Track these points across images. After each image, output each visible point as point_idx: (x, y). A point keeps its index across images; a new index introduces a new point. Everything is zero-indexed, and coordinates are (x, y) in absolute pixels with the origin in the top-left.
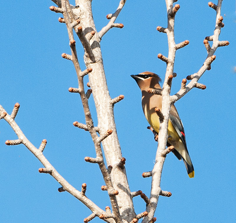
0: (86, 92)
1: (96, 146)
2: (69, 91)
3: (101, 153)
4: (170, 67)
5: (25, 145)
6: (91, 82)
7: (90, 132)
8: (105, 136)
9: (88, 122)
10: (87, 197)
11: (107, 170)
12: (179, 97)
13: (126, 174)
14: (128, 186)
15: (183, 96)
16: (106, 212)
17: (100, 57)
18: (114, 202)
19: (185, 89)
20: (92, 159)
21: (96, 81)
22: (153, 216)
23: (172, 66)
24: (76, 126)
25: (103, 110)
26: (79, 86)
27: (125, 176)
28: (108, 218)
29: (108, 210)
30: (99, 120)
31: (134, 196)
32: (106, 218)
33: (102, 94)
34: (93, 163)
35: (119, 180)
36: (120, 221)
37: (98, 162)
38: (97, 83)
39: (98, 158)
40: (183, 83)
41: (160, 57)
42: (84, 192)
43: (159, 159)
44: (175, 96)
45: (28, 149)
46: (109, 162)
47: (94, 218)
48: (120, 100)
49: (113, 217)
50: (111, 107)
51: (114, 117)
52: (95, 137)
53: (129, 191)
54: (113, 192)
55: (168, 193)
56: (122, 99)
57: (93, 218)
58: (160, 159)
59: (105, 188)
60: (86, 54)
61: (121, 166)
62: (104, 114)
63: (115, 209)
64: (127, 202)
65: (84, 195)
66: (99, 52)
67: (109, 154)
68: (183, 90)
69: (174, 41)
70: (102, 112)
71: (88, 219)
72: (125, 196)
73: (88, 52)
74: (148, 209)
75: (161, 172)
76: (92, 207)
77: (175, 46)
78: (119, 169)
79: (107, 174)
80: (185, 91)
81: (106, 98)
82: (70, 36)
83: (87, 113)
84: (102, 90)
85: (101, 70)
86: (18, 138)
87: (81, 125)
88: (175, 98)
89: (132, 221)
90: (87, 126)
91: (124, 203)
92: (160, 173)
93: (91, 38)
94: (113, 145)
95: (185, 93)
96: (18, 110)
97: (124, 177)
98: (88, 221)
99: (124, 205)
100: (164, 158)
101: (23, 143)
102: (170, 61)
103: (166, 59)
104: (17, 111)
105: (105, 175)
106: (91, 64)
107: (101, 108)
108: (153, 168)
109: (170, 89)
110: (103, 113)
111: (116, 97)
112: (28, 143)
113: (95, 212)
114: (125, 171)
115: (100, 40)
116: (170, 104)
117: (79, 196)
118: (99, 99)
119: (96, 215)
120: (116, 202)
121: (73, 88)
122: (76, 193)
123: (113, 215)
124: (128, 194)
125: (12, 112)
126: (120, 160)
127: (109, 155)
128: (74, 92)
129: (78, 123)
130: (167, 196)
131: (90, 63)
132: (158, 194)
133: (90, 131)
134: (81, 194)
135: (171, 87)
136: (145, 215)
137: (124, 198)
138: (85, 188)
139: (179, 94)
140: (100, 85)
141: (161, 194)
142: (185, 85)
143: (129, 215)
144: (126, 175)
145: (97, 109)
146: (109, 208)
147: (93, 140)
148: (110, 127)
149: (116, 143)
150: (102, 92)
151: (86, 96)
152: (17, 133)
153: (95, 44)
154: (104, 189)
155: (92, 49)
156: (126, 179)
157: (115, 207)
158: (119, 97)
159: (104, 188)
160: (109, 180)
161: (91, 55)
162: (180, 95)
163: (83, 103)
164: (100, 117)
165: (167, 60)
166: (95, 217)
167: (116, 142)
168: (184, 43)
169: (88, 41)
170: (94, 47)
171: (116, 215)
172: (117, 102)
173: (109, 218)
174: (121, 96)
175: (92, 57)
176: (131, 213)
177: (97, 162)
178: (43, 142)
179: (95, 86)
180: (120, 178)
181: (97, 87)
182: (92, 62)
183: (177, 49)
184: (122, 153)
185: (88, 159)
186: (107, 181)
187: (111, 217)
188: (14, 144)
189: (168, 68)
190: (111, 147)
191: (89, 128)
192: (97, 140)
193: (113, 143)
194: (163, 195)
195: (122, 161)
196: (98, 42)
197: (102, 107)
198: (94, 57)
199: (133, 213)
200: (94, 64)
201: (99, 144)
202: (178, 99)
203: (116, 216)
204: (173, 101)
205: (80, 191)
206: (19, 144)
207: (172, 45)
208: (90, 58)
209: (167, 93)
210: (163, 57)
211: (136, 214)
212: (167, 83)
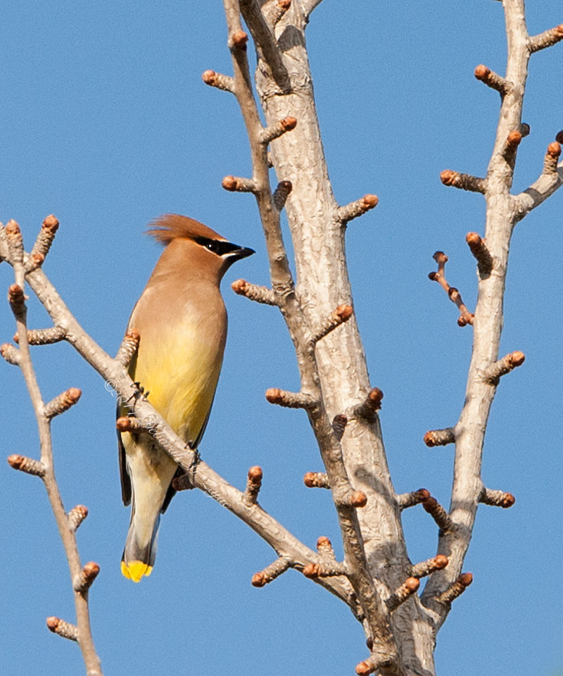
0: (273, 189)
1: (301, 355)
2: (225, 187)
3: (316, 377)
4: (511, 105)
5: (74, 345)
6: (278, 152)
7: (283, 313)
8: (330, 324)
9: (278, 281)
10: (262, 509)
11: (332, 430)
12: (539, 199)
13: (382, 439)
14: (388, 476)
15: (550, 195)
16: (321, 555)
17: (306, 75)
18: (350, 527)
19: (557, 174)
20: (288, 395)
21: (292, 148)
22: (459, 566)
23: (517, 104)
24: (241, 292)
25: (313, 240)
26: (255, 173)
27: (380, 445)
28: (331, 574)
29: (324, 548)
30: (302, 270)
31: (405, 506)
32: (324, 575)
33: (309, 190)
34: (290, 407)
35: (362, 457)
36: (366, 586)
37: (308, 405)
38: (297, 156)
39: (306, 393)
40: (550, 156)
41: (481, 74)
42: (254, 493)
43: (478, 390)
44: (526, 195)
45: (84, 356)
46: (331, 401)
47: (282, 571)
48: (365, 210)
49: (344, 574)
50: (338, 232)
51: (345, 263)
52: (299, 327)
53: (390, 491)
54: (350, 497)
55: (506, 495)
56: (372, 206)
57: (279, 574)
58: (480, 390)
59: (316, 480)
60: (263, 65)
61: (368, 414)
62: (315, 253)
63: (354, 548)
64: (386, 525)
65: (254, 501)
66: (301, 60)
67: (331, 375)
68: (549, 176)
69: (524, 27)
70: (311, 246)
71: (266, 577)
72: (379, 507)
73: (268, 61)
74: (444, 547)
75: (484, 432)
76: (278, 538)
77: (527, 42)
78: (361, 423)
79: (332, 441)
80: (555, 181)
81: (322, 202)
82: (231, 19)
83: (277, 255)
84: (311, 177)
85: (306, 117)
86: (51, 325)
87: (256, 290)
88: (525, 201)
89: (404, 585)
90: (275, 293)
91: (374, 529)
92: (479, 435)
93: (279, 19)
94: (345, 350)
95: (555, 186)
96: (53, 237)
97: (376, 447)
98: (264, 581)
99: (377, 534)
100: (493, 387)
101: (67, 340)
102: (513, 88)
103: (501, 80)
104: (51, 240)
105: (324, 443)
106: (277, 97)
107: (307, 233)
108: (458, 418)
109: (512, 173)
110: (312, 250)
111: (353, 202)
112: (83, 337)
113: (288, 555)
114: (378, 428)
115: (304, 23)
116: (511, 221)
117: (238, 503)
118: (302, 206)
119: (290, 565)
120: (355, 526)
121: (236, 179)
122: (229, 494)
123: (346, 565)
124: (387, 500)
125: (36, 245)
126: (364, 397)
127: (331, 380)
128: (238, 190)
129: (246, 284)
130: (501, 504)
131: (276, 94)
132: (476, 498)
133: (283, 310)
134: (244, 500)
135: (512, 168)
136: (438, 567)
137: (375, 512)
138: (257, 480)
139: (539, 190)
140: (306, 163)
141: (484, 498)
142: (556, 163)
143: (389, 566)
144: (382, 442)
145: (293, 236)
146: (330, 543)
147: (293, 336)
148: (334, 291)
149: (352, 343)
150: (310, 185)
151: (275, 201)
152: (50, 307)
153: (293, 37)
154: (314, 483)
155: (280, 53)
156: (381, 454)
157: (355, 542)
158: (363, 201)
159: (312, 481)
160: (339, 460)
161: (280, 70)
162: (542, 193)
163: (266, 225)
164: (304, 263)
165: (503, 86)
166: (286, 568)
167: (354, 339)
168: (556, 33)
169: (270, 27)
170: (288, 45)
171: (356, 567)
172: (355, 216)
173: (334, 574)
174: (369, 198)
175: (280, 76)
176: (397, 559)
177: (302, 406)
178: (127, 335)
179: (290, 164)
180: (364, 452)
181: (294, 168)
182: (281, 91)
183: (532, 50)
184: (368, 375)
185: (276, 394)
186: (333, 462)
187: (340, 574)
188: (42, 343)
189: (505, 109)
190: (336, 353)
191: (282, 301)
192: (306, 336)
193: (344, 342)
194: (490, 502)
195: (372, 397)
196: (299, 29)
197: (312, 229)
198: (287, 75)
199: (402, 559)
200: (288, 97)
201: (310, 349)
202: (535, 206)
203: (356, 571)
204: (520, 211)
205: (242, 490)
206: (57, 341)
207: (519, 40)
208: (276, 81)
209: (502, 186)
210: (490, 76)
211: (411, 563)
212: (503, 156)
